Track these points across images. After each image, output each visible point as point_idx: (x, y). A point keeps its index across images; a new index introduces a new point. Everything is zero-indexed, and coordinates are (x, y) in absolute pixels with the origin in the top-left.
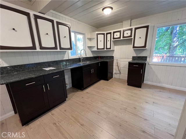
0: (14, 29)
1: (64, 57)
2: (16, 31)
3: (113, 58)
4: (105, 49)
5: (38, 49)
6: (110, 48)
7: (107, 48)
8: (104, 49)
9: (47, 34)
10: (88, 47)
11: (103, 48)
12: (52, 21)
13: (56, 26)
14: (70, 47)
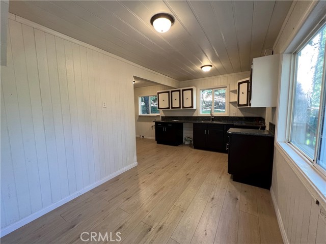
1: (193, 114)
2: (164, 101)
4: (249, 106)
5: (171, 109)
8: (247, 105)
9: (176, 99)
10: (231, 103)
11: (246, 103)
12: (179, 91)
13: (181, 93)
14: (191, 106)
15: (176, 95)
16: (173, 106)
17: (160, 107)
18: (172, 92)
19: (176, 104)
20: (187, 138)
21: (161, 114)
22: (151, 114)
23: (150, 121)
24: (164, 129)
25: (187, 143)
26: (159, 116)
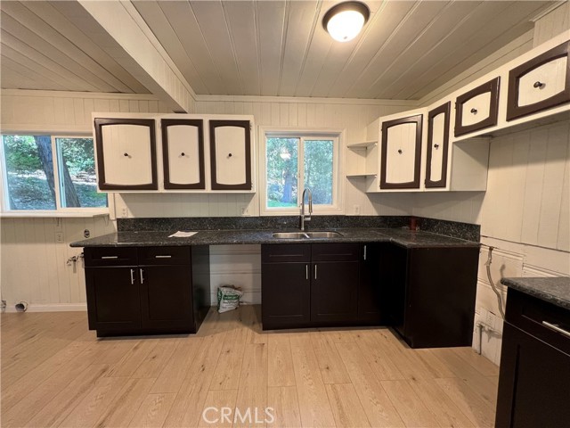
0: (126, 155)
1: (244, 209)
2: (130, 157)
3: (477, 237)
4: (422, 188)
5: (161, 189)
6: (442, 183)
7: (429, 184)
8: (416, 184)
9: (183, 154)
10: (350, 178)
11: (412, 179)
12: (198, 123)
13: (207, 132)
14: (243, 181)
15: (183, 140)
16: (173, 180)
17: (109, 181)
18: (166, 123)
19: (183, 171)
20: (225, 291)
21: (117, 208)
22: (63, 211)
23: (59, 239)
24: (136, 275)
25: (226, 306)
26: (105, 217)
